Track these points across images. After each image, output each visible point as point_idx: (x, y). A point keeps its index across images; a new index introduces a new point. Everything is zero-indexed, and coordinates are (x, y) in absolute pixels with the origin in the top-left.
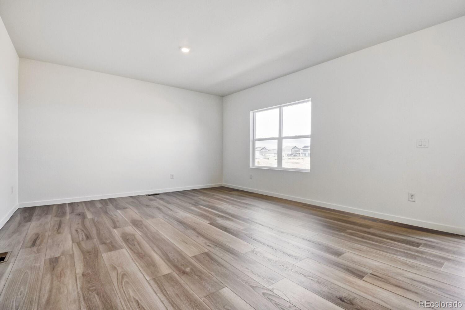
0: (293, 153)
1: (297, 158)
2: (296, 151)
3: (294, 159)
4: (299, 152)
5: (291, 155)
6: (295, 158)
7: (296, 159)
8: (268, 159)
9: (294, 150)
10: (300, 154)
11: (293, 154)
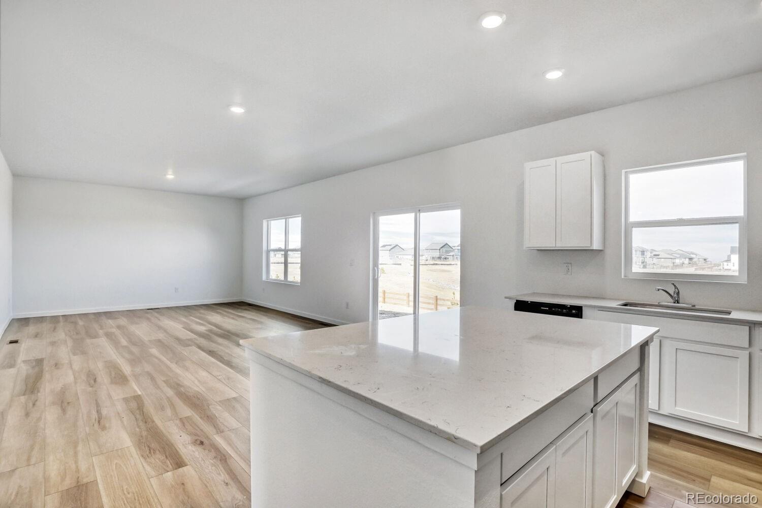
0: (443, 255)
1: (448, 263)
2: (447, 252)
3: (442, 264)
4: (451, 254)
5: (439, 258)
6: (446, 263)
7: (445, 265)
8: (400, 264)
9: (444, 249)
10: (453, 256)
11: (443, 257)
